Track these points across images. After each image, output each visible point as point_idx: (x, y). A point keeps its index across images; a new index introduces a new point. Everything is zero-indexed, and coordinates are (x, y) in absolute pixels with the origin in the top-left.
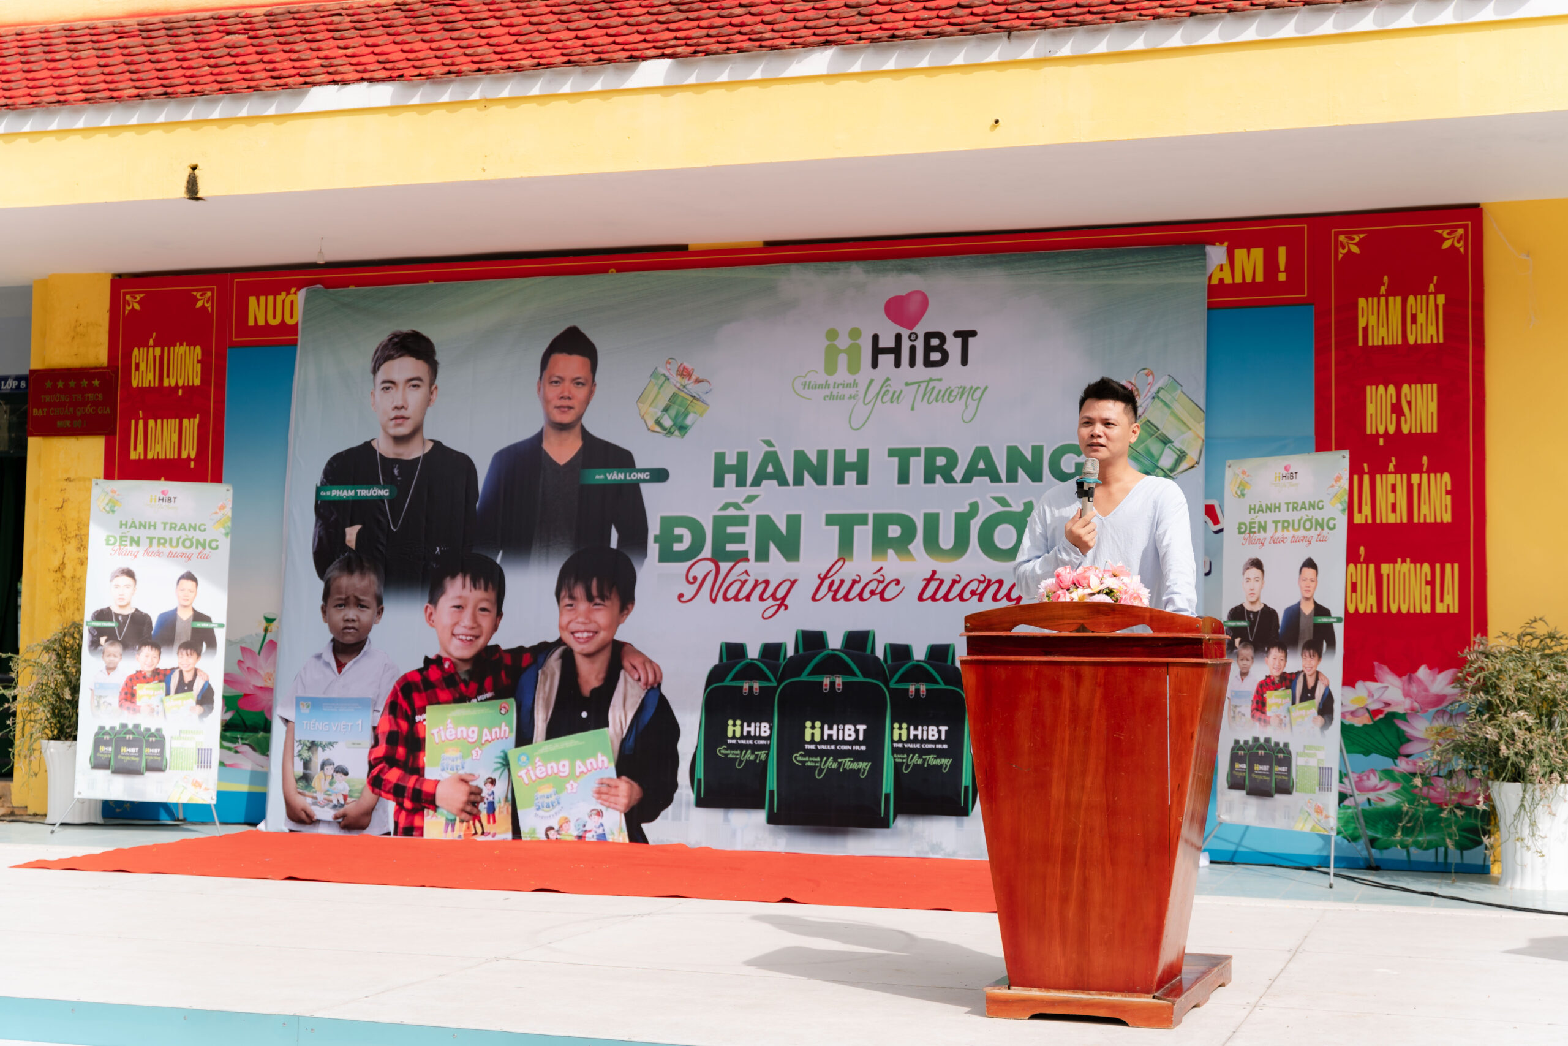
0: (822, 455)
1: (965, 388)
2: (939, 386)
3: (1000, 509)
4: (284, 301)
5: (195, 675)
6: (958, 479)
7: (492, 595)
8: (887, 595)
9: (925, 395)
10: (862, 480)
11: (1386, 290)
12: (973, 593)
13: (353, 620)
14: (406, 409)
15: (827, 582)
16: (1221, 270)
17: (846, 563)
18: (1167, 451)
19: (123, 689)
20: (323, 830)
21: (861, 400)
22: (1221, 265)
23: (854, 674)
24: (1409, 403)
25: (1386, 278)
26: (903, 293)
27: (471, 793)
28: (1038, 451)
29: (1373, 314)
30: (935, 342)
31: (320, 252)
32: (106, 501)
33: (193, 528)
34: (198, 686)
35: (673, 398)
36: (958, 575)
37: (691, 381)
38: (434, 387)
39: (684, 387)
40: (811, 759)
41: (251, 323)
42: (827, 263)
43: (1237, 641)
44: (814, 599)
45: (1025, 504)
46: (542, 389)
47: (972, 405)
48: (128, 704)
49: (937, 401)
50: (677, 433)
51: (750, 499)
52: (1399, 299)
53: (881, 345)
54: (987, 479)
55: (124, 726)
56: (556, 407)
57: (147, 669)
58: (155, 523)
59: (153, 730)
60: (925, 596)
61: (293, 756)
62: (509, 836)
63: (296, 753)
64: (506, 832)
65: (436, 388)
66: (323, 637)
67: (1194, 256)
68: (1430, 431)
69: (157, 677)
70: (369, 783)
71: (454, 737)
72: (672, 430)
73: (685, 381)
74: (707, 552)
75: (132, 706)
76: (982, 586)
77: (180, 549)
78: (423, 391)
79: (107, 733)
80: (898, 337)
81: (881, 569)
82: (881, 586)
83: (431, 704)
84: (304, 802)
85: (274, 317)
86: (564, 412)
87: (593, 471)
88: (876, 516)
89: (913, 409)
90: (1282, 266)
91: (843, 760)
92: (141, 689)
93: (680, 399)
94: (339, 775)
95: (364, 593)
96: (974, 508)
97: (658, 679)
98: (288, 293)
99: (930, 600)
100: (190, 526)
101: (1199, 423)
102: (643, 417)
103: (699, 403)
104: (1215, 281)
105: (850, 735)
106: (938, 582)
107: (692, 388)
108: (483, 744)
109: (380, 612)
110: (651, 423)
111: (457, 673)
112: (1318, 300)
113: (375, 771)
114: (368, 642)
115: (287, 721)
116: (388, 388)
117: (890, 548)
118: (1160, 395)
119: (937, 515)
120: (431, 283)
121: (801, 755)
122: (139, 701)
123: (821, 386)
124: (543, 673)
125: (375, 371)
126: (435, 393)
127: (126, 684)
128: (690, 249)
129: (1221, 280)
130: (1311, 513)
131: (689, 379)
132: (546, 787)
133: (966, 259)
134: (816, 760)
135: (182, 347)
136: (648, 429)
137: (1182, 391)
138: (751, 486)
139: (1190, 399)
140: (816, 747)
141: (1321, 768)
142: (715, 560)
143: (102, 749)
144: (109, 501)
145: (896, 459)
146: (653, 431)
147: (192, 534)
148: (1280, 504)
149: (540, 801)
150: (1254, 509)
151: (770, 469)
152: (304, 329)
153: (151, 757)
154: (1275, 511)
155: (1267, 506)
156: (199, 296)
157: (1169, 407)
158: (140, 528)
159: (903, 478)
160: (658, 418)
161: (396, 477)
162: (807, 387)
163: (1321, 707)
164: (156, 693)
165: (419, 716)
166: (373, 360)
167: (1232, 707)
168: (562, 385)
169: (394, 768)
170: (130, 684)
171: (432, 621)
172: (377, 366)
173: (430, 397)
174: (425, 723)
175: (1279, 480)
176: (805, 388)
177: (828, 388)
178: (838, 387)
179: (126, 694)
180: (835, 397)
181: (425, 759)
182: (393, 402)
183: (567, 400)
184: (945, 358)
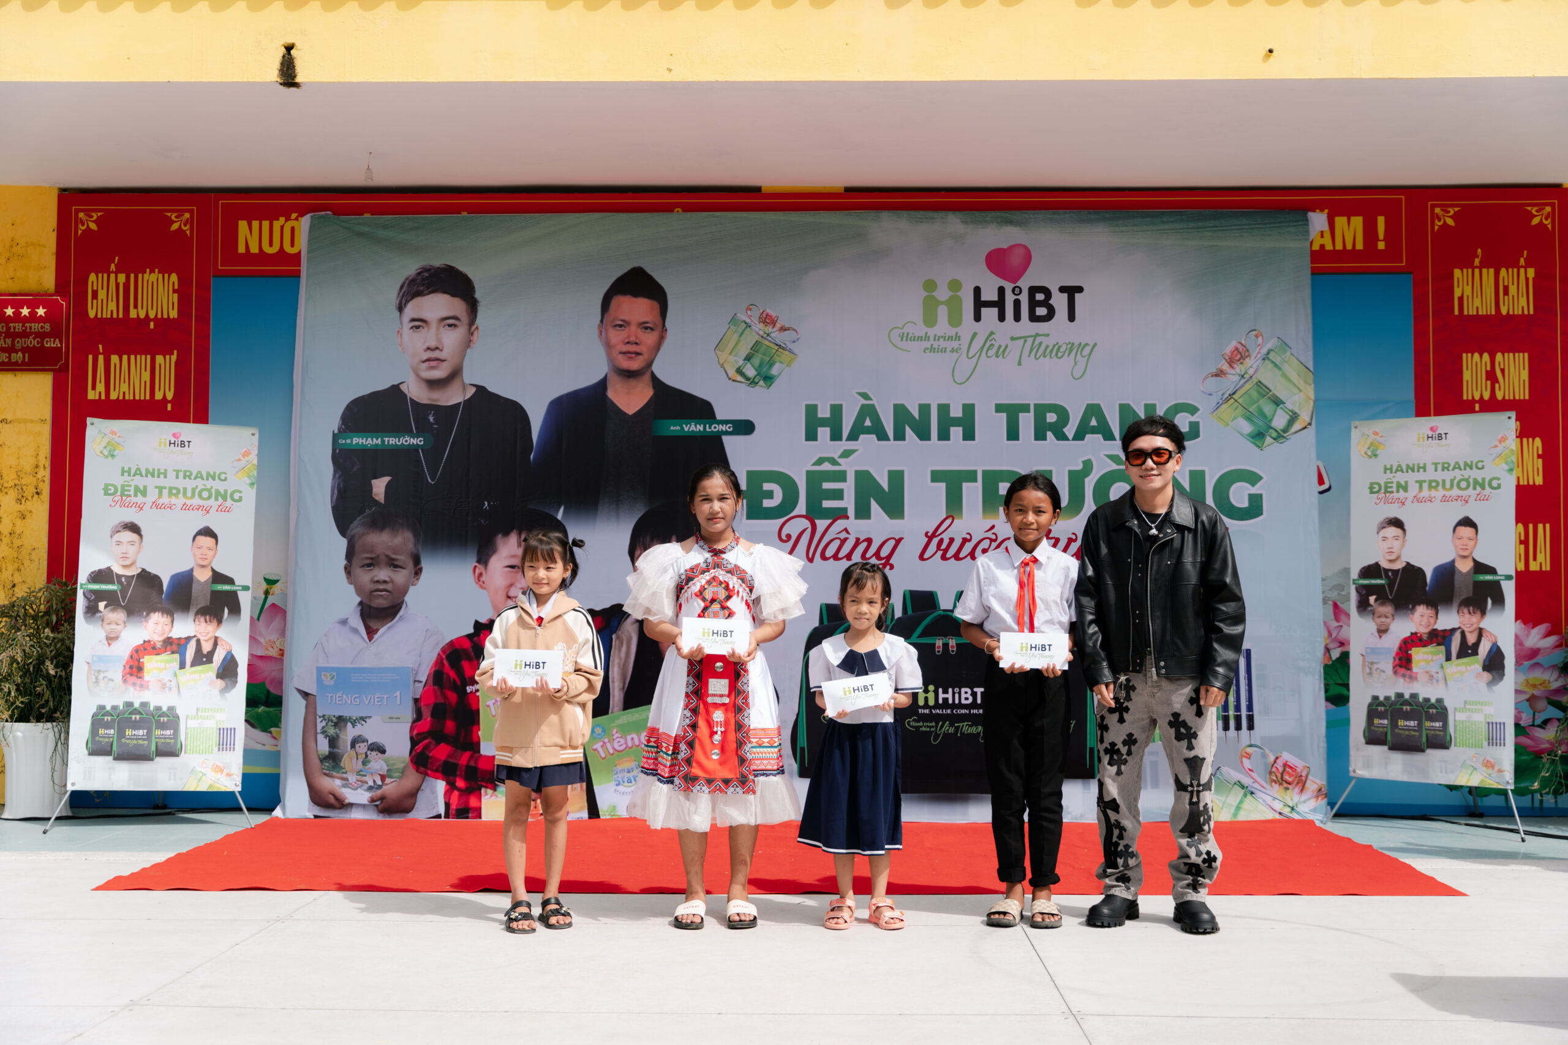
0: (925, 409)
1: (1073, 344)
2: (1045, 341)
3: (1114, 467)
4: (282, 227)
5: (215, 644)
6: (1070, 436)
9: (1031, 350)
10: (969, 435)
11: (1480, 262)
13: (385, 582)
14: (441, 350)
15: (935, 541)
16: (1322, 236)
17: (955, 521)
18: (1280, 411)
19: (127, 662)
20: (356, 815)
21: (965, 354)
22: (1322, 232)
24: (1503, 371)
25: (1479, 251)
26: (1005, 245)
29: (1468, 285)
30: (1040, 297)
32: (104, 444)
33: (211, 476)
34: (219, 657)
35: (756, 347)
36: (1073, 534)
37: (776, 329)
38: (474, 327)
39: (768, 335)
40: (925, 724)
41: (242, 249)
42: (923, 212)
43: (1372, 599)
44: (921, 557)
46: (604, 334)
47: (1082, 361)
48: (133, 679)
49: (1045, 357)
50: (762, 383)
51: (846, 454)
52: (1492, 271)
53: (984, 298)
54: (1100, 436)
55: (129, 704)
56: (621, 353)
57: (158, 639)
58: (166, 470)
59: (165, 709)
61: (316, 733)
62: (585, 815)
63: (319, 731)
64: (581, 809)
65: (477, 328)
67: (1298, 221)
68: (1522, 398)
69: (169, 648)
70: (411, 761)
72: (756, 380)
73: (769, 329)
74: (801, 508)
75: (138, 681)
77: (196, 501)
78: (461, 332)
79: (108, 714)
80: (1001, 291)
81: (993, 527)
84: (332, 784)
85: (271, 245)
86: (630, 358)
87: (666, 422)
88: (984, 472)
89: (1020, 364)
90: (1381, 235)
91: (961, 724)
92: (150, 662)
93: (763, 348)
94: (374, 753)
95: (396, 552)
96: (1088, 466)
98: (288, 219)
100: (208, 474)
101: (1310, 385)
102: (722, 366)
103: (787, 353)
104: (1316, 247)
105: (967, 699)
107: (776, 335)
109: (418, 572)
110: (732, 372)
112: (1415, 268)
113: (419, 747)
114: (404, 606)
115: (305, 695)
116: (418, 327)
118: (1270, 356)
120: (464, 214)
121: (914, 720)
122: (147, 676)
123: (920, 338)
124: (618, 637)
125: (401, 309)
126: (475, 333)
127: (131, 657)
128: (764, 191)
129: (1322, 246)
130: (1467, 473)
131: (773, 327)
132: (626, 761)
133: (1068, 214)
134: (931, 724)
135: (152, 274)
136: (730, 379)
137: (1291, 354)
138: (847, 440)
139: (1298, 359)
140: (931, 711)
141: (1488, 723)
142: (810, 517)
143: (101, 731)
144: (108, 443)
145: (1004, 415)
146: (734, 381)
147: (210, 483)
148: (1425, 464)
149: (620, 775)
150: (1391, 469)
151: (868, 423)
152: (309, 259)
153: (163, 741)
154: (1418, 471)
155: (1408, 467)
156: (173, 218)
157: (1280, 369)
158: (147, 476)
159: (1013, 434)
160: (740, 367)
161: (432, 424)
162: (905, 338)
163: (1487, 663)
164: (168, 665)
165: (471, 687)
166: (399, 294)
167: (1367, 664)
168: (627, 329)
169: (442, 744)
170: (135, 656)
171: (481, 583)
172: (404, 302)
173: (469, 339)
174: (478, 694)
175: (1423, 441)
176: (902, 340)
177: (928, 340)
178: (938, 340)
179: (131, 667)
180: (936, 350)
181: (480, 733)
182: (425, 342)
183: (634, 345)
184: (1051, 314)
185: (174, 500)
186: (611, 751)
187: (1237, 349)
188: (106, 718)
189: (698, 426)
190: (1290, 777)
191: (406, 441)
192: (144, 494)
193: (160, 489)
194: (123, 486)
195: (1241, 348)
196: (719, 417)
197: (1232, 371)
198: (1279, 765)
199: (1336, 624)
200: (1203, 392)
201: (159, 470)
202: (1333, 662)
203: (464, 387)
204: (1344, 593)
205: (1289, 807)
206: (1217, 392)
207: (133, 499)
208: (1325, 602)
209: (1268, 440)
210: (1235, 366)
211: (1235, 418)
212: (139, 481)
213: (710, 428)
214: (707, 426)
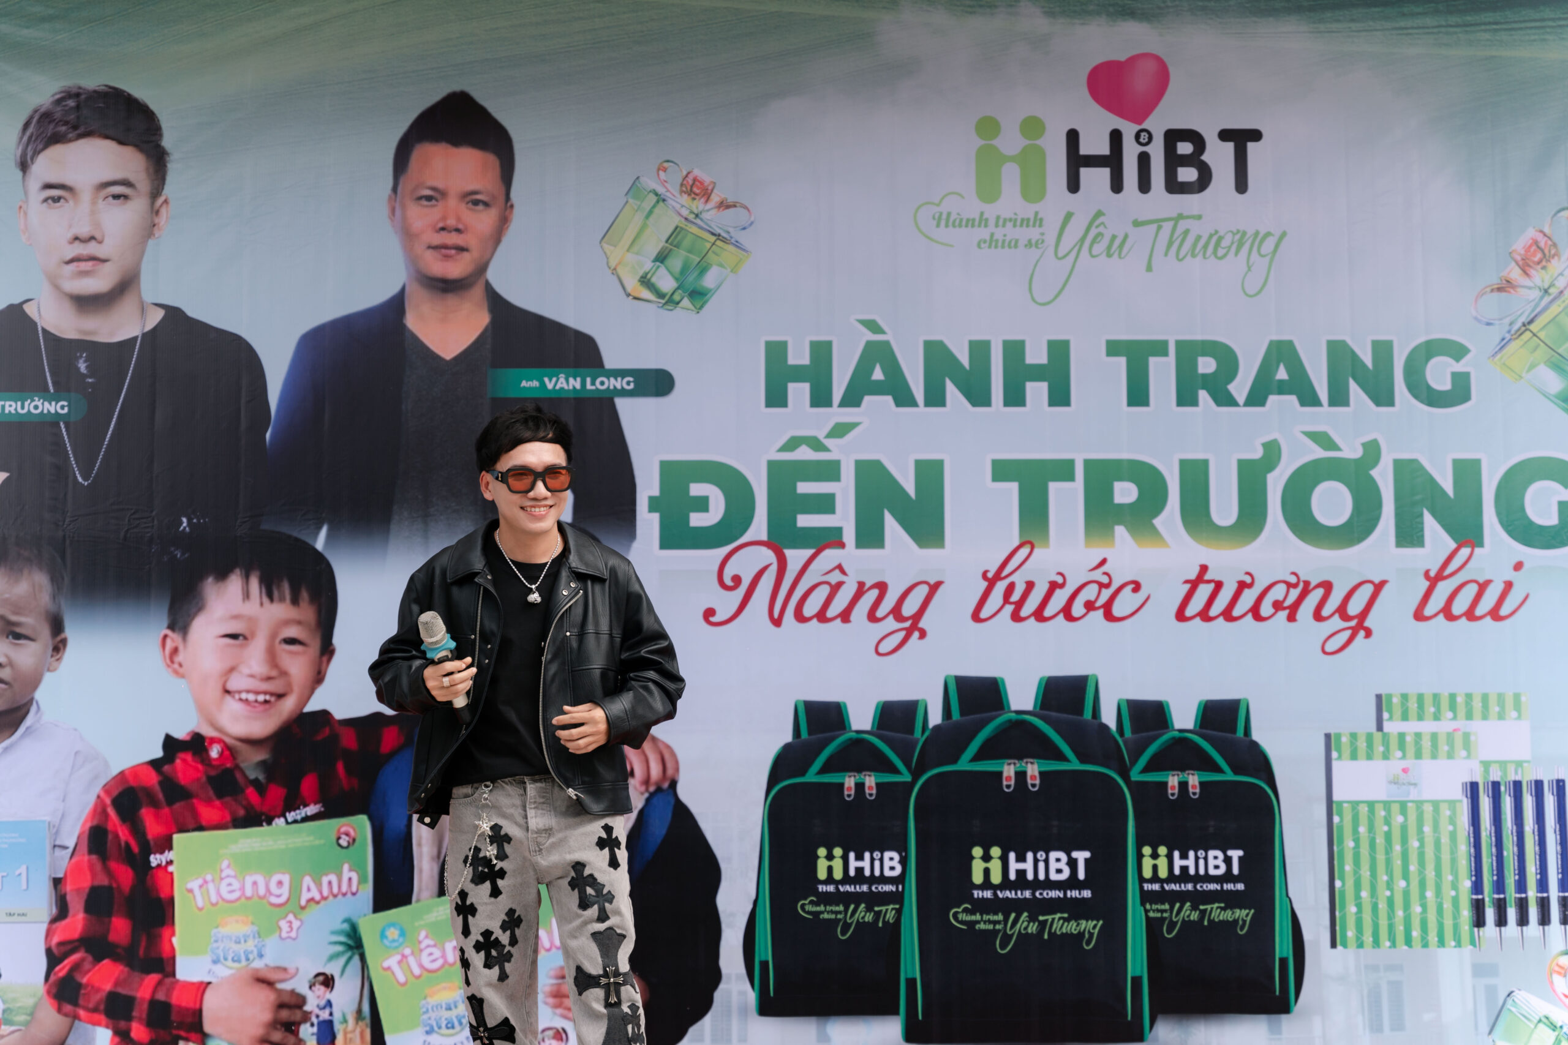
0: (979, 349)
1: (1244, 233)
2: (1195, 227)
3: (1320, 453)
6: (1241, 398)
7: (307, 612)
8: (1117, 610)
9: (1170, 244)
10: (1060, 396)
12: (1278, 606)
14: (101, 242)
15: (1000, 587)
17: (1036, 551)
21: (1051, 250)
23: (1061, 757)
26: (1122, 56)
27: (281, 1006)
28: (1383, 350)
30: (1185, 148)
35: (675, 238)
36: (1248, 573)
37: (711, 204)
38: (160, 201)
39: (697, 216)
40: (986, 917)
44: (976, 617)
45: (1366, 446)
46: (398, 212)
47: (1260, 264)
49: (1194, 256)
50: (686, 302)
51: (840, 430)
53: (1085, 149)
54: (1293, 399)
56: (430, 247)
60: (1190, 611)
65: (166, 201)
70: (49, 992)
71: (237, 895)
72: (676, 297)
73: (698, 205)
74: (759, 528)
76: (1294, 594)
78: (137, 206)
80: (1116, 137)
81: (1103, 562)
82: (1106, 594)
83: (183, 830)
86: (447, 257)
87: (513, 373)
88: (1088, 463)
89: (1149, 268)
91: (1050, 918)
93: (689, 238)
95: (18, 610)
96: (1272, 453)
97: (670, 772)
99: (1198, 619)
102: (614, 271)
103: (731, 248)
105: (1059, 871)
106: (1212, 586)
107: (712, 216)
108: (303, 908)
109: (59, 647)
110: (632, 283)
111: (237, 767)
113: (62, 970)
114: (33, 709)
116: (56, 200)
117: (1119, 523)
119: (1206, 462)
121: (966, 910)
123: (970, 223)
125: (24, 166)
126: (163, 211)
131: (707, 201)
132: (445, 988)
134: (996, 918)
136: (628, 295)
138: (841, 405)
140: (995, 894)
142: (775, 544)
145: (1122, 361)
146: (635, 298)
149: (433, 1015)
151: (878, 375)
159: (1138, 395)
160: (647, 274)
161: (85, 376)
162: (943, 223)
165: (158, 856)
166: (21, 138)
168: (441, 204)
169: (105, 961)
171: (176, 666)
172: (30, 154)
173: (152, 221)
174: (171, 869)
176: (938, 225)
177: (986, 226)
178: (1004, 226)
180: (1000, 244)
181: (175, 940)
182: (70, 226)
183: (454, 234)
184: (1205, 178)
186: (417, 971)
187: (1535, 242)
189: (571, 380)
191: (36, 407)
195: (1542, 242)
196: (609, 363)
197: (1527, 282)
200: (1476, 319)
206: (1501, 319)
210: (1532, 272)
211: (1532, 366)
213: (593, 383)
214: (588, 380)
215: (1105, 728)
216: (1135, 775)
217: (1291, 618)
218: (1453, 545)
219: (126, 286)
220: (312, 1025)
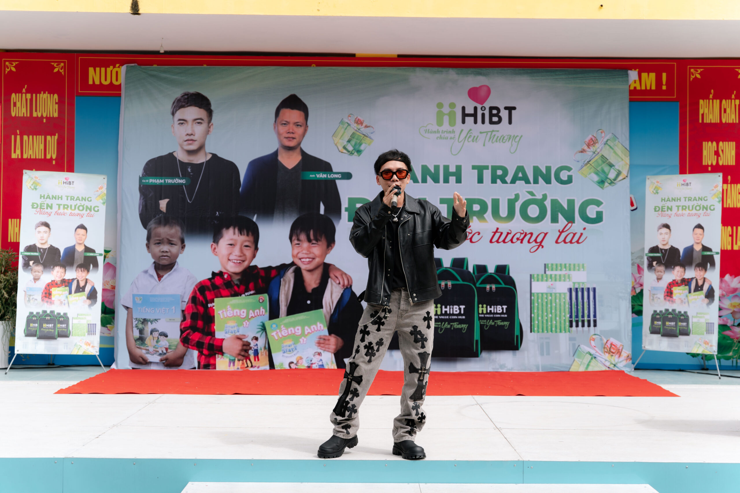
0: (437, 168)
1: (511, 136)
2: (497, 134)
3: (530, 197)
4: (111, 71)
5: (86, 282)
6: (509, 182)
7: (251, 238)
8: (473, 240)
9: (490, 138)
10: (459, 181)
11: (713, 97)
12: (518, 239)
13: (167, 252)
14: (194, 135)
16: (635, 83)
18: (612, 170)
19: (44, 291)
20: (153, 367)
21: (457, 140)
22: (635, 80)
23: (457, 280)
24: (722, 151)
25: (712, 91)
26: (478, 86)
27: (244, 345)
28: (548, 169)
29: (706, 107)
30: (495, 112)
31: (162, 46)
32: (31, 183)
33: (84, 199)
34: (88, 289)
35: (353, 136)
36: (510, 230)
37: (363, 126)
38: (211, 124)
39: (359, 129)
41: (91, 82)
42: (436, 68)
43: (654, 263)
45: (543, 195)
46: (276, 128)
47: (515, 144)
48: (47, 299)
49: (496, 142)
50: (356, 154)
52: (718, 101)
53: (467, 112)
54: (523, 182)
55: (45, 312)
56: (285, 138)
57: (58, 279)
58: (62, 196)
59: (62, 314)
60: (493, 240)
61: (133, 327)
62: (267, 367)
63: (134, 325)
64: (266, 365)
65: (212, 124)
66: (149, 261)
67: (623, 75)
68: (732, 164)
69: (64, 284)
70: (181, 341)
71: (232, 315)
72: (353, 152)
73: (359, 126)
75: (49, 300)
76: (522, 236)
77: (77, 211)
78: (204, 126)
79: (34, 316)
80: (476, 109)
82: (471, 235)
83: (217, 297)
84: (142, 352)
85: (106, 80)
86: (290, 140)
87: (308, 173)
89: (484, 145)
90: (664, 82)
91: (453, 324)
92: (55, 291)
93: (357, 136)
94: (162, 337)
95: (172, 237)
96: (517, 197)
97: (350, 283)
98: (114, 67)
99: (496, 243)
100: (82, 198)
101: (627, 157)
102: (336, 145)
103: (368, 138)
104: (632, 88)
105: (456, 311)
106: (500, 234)
107: (363, 129)
108: (250, 319)
109: (183, 247)
110: (341, 148)
111: (232, 280)
112: (681, 99)
113: (184, 334)
114: (176, 264)
115: (127, 308)
116: (182, 124)
117: (475, 216)
118: (608, 143)
119: (499, 199)
120: (205, 66)
122: (53, 298)
123: (435, 132)
124: (284, 280)
125: (173, 114)
126: (211, 127)
127: (46, 288)
128: (357, 56)
129: (635, 88)
130: (700, 202)
131: (362, 125)
133: (509, 70)
135: (45, 94)
136: (340, 151)
137: (619, 142)
139: (622, 144)
141: (707, 323)
143: (31, 325)
144: (34, 183)
145: (476, 171)
146: (342, 152)
147: (83, 203)
148: (680, 198)
149: (285, 348)
150: (664, 200)
152: (125, 88)
153: (61, 330)
154: (677, 201)
155: (672, 199)
156: (55, 65)
157: (613, 149)
158: (52, 199)
159: (480, 180)
160: (345, 146)
161: (190, 173)
162: (427, 132)
163: (707, 294)
164: (63, 293)
165: (210, 304)
166: (172, 106)
167: (651, 295)
168: (288, 126)
169: (196, 333)
170: (48, 288)
171: (215, 253)
172: (175, 111)
173: (208, 130)
174: (214, 308)
175: (680, 186)
176: (426, 133)
177: (439, 133)
178: (444, 133)
179: (46, 293)
180: (443, 138)
181: (215, 327)
182: (186, 131)
183: (292, 134)
184: (500, 120)
185: (66, 211)
186: (281, 336)
187: (591, 139)
188: (33, 318)
189: (324, 175)
190: (614, 350)
191: (177, 181)
192: (51, 208)
193: (59, 205)
194: (41, 204)
195: (594, 139)
197: (589, 150)
198: (609, 345)
199: (638, 275)
200: (575, 160)
201: (58, 196)
202: (637, 294)
203: (206, 154)
204: (642, 260)
205: (613, 364)
206: (581, 160)
207: (46, 210)
208: (633, 264)
209: (606, 184)
210: (591, 147)
211: (590, 173)
212: (49, 201)
213: (330, 176)
214: (329, 175)
215: (470, 272)
216: (478, 285)
217: (521, 242)
218: (567, 223)
219: (201, 148)
220: (252, 350)
